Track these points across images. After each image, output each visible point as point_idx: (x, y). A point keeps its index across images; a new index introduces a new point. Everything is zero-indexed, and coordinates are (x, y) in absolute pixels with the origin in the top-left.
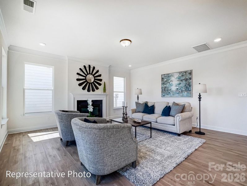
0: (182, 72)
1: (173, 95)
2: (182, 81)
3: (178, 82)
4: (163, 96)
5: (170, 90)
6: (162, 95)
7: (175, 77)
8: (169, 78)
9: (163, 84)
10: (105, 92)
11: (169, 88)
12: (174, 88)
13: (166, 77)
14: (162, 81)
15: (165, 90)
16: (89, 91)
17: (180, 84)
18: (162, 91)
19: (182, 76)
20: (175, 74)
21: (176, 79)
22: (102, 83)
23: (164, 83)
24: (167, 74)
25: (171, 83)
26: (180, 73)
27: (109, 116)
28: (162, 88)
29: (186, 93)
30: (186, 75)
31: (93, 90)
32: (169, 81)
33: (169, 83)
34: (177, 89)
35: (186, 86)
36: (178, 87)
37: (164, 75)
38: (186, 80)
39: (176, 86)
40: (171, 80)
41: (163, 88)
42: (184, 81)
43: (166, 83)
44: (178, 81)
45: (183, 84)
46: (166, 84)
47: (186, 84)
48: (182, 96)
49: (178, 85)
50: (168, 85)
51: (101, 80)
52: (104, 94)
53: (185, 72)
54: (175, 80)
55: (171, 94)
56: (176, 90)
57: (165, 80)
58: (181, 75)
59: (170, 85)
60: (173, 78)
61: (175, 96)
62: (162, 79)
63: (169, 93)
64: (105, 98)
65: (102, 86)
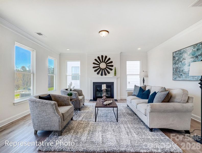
0: (197, 45)
1: (186, 77)
2: (197, 57)
3: (192, 60)
4: (175, 79)
5: (183, 71)
6: (173, 77)
7: (189, 53)
8: (181, 56)
9: (175, 63)
10: (116, 75)
11: (181, 69)
13: (177, 54)
14: (173, 60)
16: (102, 75)
18: (173, 73)
19: (197, 50)
20: (188, 49)
21: (189, 55)
22: (113, 68)
24: (179, 51)
25: (183, 62)
26: (194, 46)
27: (120, 96)
28: (173, 68)
31: (105, 75)
32: (181, 59)
33: (181, 62)
37: (176, 52)
40: (183, 57)
41: (175, 70)
43: (177, 62)
44: (193, 58)
46: (177, 64)
50: (179, 65)
51: (112, 66)
52: (115, 77)
54: (188, 57)
55: (184, 77)
57: (177, 58)
58: (195, 49)
59: (182, 64)
60: (185, 55)
62: (174, 57)
63: (181, 75)
64: (116, 81)
65: (113, 71)
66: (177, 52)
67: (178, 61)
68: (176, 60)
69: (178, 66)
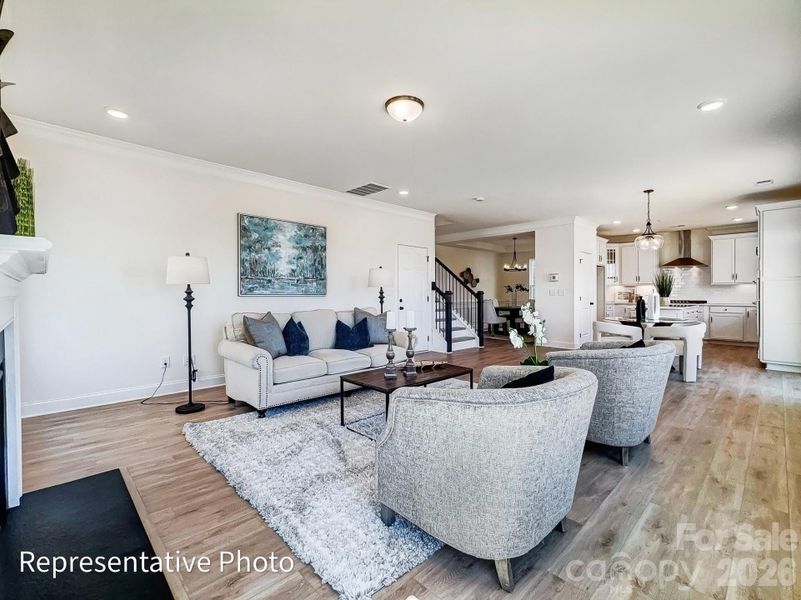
0: (305, 225)
1: (282, 288)
2: (304, 249)
3: (296, 252)
4: (245, 291)
5: (273, 272)
6: (241, 286)
7: (288, 235)
8: (269, 234)
9: (246, 248)
11: (268, 267)
12: (283, 268)
13: (256, 225)
14: (241, 237)
15: (253, 271)
17: (301, 258)
18: (242, 275)
19: (306, 236)
20: (286, 225)
21: (289, 240)
23: (250, 247)
24: (261, 219)
25: (274, 250)
26: (301, 226)
28: (243, 261)
29: (315, 284)
30: (314, 236)
32: (270, 243)
33: (269, 249)
34: (293, 271)
35: (314, 265)
36: (294, 267)
37: (251, 217)
38: (315, 250)
39: (290, 263)
40: (274, 239)
41: (247, 265)
42: (309, 251)
44: (297, 248)
45: (308, 259)
46: (256, 252)
47: (315, 260)
48: (306, 293)
49: (295, 261)
50: (264, 255)
53: (314, 228)
54: (287, 243)
55: (276, 286)
56: (291, 275)
57: (255, 236)
58: (302, 233)
59: (272, 255)
60: (280, 237)
61: (286, 292)
62: (244, 228)
63: (270, 281)
66: (257, 220)
67: (258, 246)
68: (252, 239)
69: (260, 258)
